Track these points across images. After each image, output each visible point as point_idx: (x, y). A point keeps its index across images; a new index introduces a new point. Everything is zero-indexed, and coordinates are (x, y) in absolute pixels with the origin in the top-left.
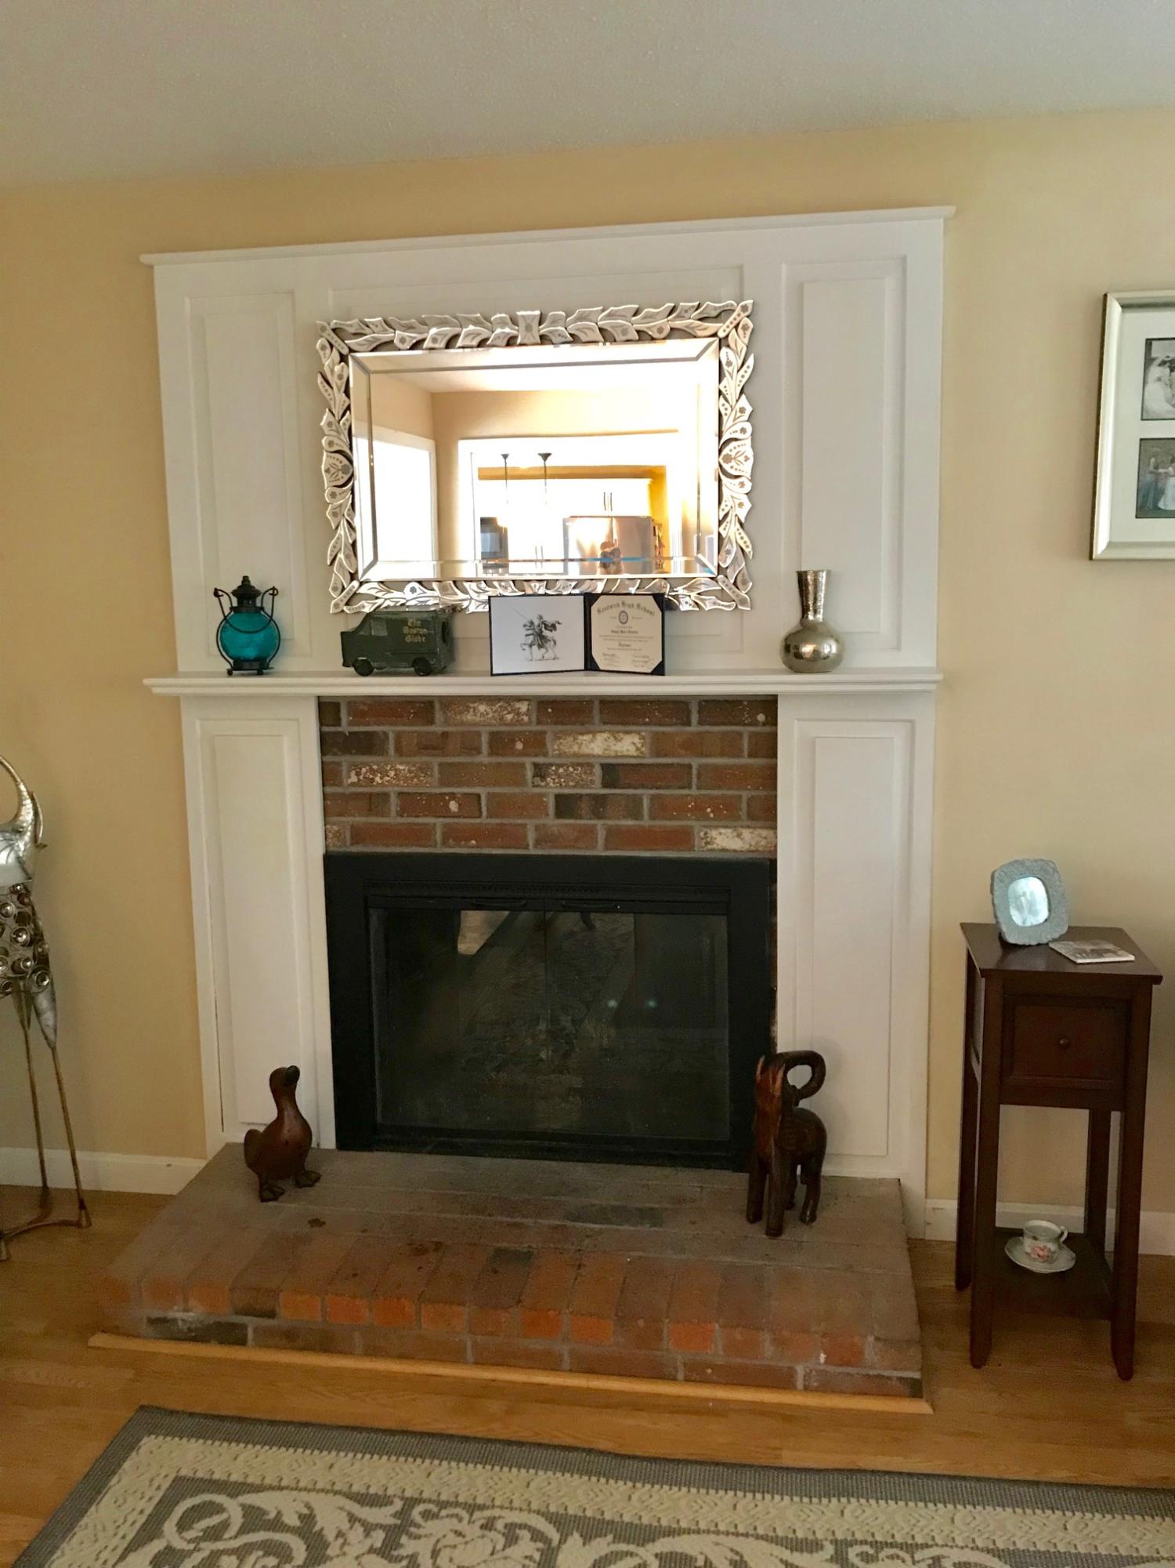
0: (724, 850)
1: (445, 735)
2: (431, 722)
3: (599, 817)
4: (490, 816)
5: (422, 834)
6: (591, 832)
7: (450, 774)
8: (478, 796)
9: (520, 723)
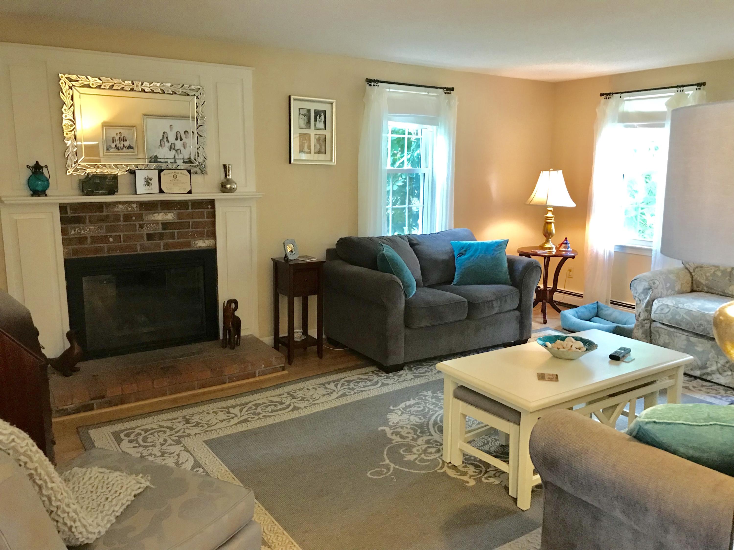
0: (200, 247)
1: (108, 215)
2: (103, 212)
3: (161, 240)
4: (124, 242)
5: (100, 250)
6: (159, 244)
7: (110, 229)
8: (120, 235)
9: (134, 211)
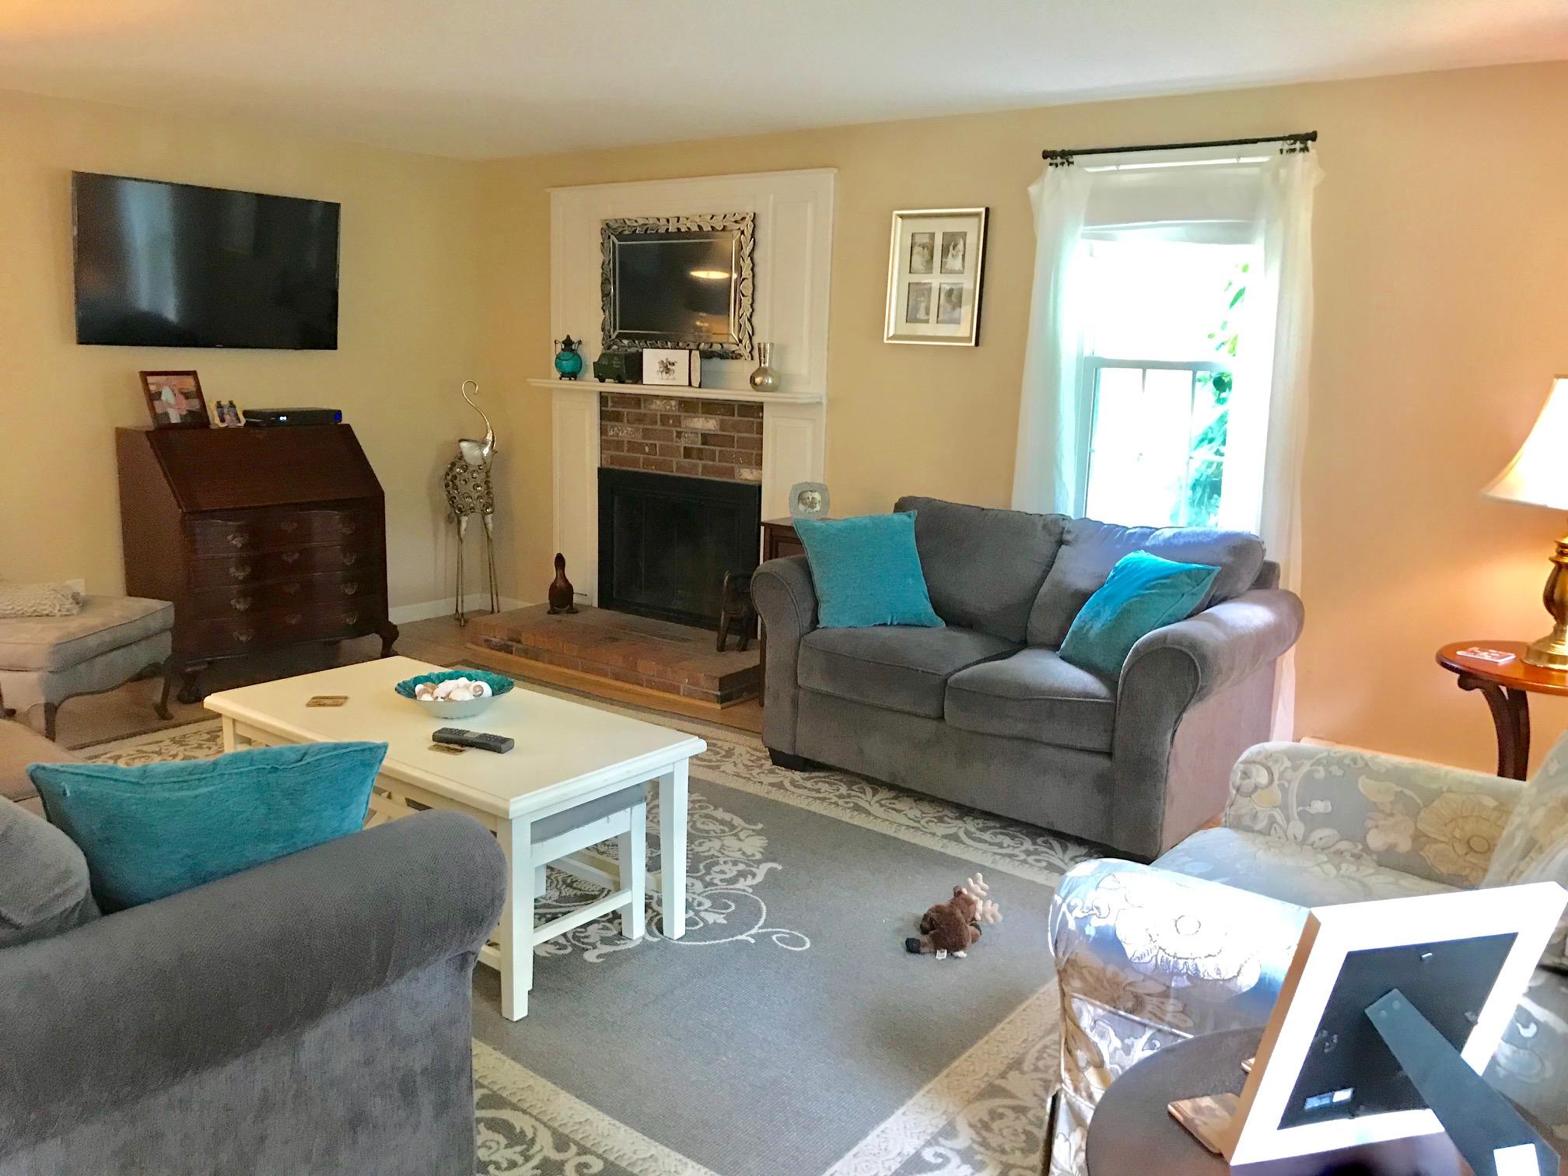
0: (746, 480)
1: (645, 415)
2: (640, 408)
3: (701, 459)
4: (660, 455)
5: (635, 462)
6: (696, 466)
7: (646, 433)
8: (656, 445)
9: (672, 411)
